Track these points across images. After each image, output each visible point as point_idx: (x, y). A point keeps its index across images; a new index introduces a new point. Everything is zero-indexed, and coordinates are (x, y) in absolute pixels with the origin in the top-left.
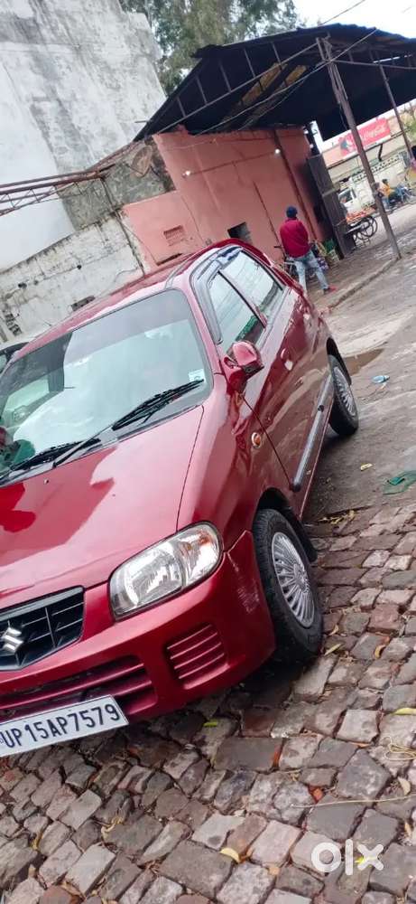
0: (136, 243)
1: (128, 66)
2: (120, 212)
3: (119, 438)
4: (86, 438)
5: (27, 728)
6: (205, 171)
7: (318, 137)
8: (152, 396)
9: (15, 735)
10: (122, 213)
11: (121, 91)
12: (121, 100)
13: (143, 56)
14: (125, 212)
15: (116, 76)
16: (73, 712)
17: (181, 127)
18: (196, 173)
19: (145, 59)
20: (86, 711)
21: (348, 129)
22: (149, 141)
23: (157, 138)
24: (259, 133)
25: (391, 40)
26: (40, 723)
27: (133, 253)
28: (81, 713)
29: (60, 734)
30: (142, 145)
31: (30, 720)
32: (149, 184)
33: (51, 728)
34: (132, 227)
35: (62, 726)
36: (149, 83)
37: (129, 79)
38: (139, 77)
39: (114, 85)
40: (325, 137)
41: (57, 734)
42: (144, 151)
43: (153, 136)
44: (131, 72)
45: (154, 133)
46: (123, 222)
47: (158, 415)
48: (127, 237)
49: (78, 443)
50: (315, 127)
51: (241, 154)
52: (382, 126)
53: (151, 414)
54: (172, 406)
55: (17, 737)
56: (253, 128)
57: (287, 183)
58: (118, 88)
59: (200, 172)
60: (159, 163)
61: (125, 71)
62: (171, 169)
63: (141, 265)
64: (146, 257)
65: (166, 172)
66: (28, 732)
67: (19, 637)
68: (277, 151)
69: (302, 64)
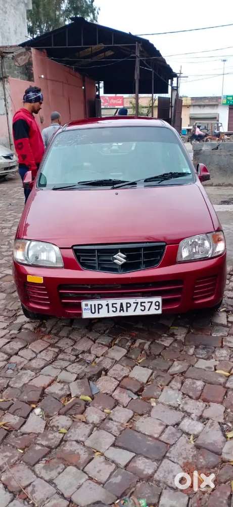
0: (9, 100)
1: (14, 3)
2: (5, 80)
3: (145, 186)
4: (132, 181)
5: (107, 305)
6: (49, 80)
7: (102, 90)
8: (168, 172)
9: (98, 307)
10: (7, 81)
11: (7, 15)
12: (5, 20)
13: (23, 3)
14: (9, 81)
15: (6, 6)
16: (136, 302)
17: (45, 51)
18: (46, 78)
19: (23, 5)
20: (144, 302)
21: (135, 93)
22: (29, 50)
23: (33, 50)
24: (78, 75)
25: (160, 61)
26: (116, 304)
27: (5, 105)
28: (141, 303)
29: (123, 311)
30: (23, 50)
31: (111, 301)
32: (15, 72)
33: (120, 308)
34: (10, 91)
35: (127, 307)
36: (22, 19)
37: (13, 11)
38: (18, 12)
39: (4, 10)
40: (105, 92)
41: (122, 311)
42: (24, 54)
43: (32, 48)
44: (14, 8)
45: (32, 47)
46: (6, 86)
47: (164, 182)
48: (5, 95)
49: (128, 182)
50: (102, 84)
51: (67, 81)
52: (121, 100)
53: (162, 181)
54: (173, 180)
55: (99, 309)
56: (76, 70)
57: (82, 106)
58: (6, 13)
59: (47, 79)
60: (30, 64)
61: (12, 5)
62: (35, 69)
63: (7, 114)
64: (12, 110)
65: (32, 70)
66: (107, 307)
67: (124, 258)
68: (83, 88)
69: (112, 51)
